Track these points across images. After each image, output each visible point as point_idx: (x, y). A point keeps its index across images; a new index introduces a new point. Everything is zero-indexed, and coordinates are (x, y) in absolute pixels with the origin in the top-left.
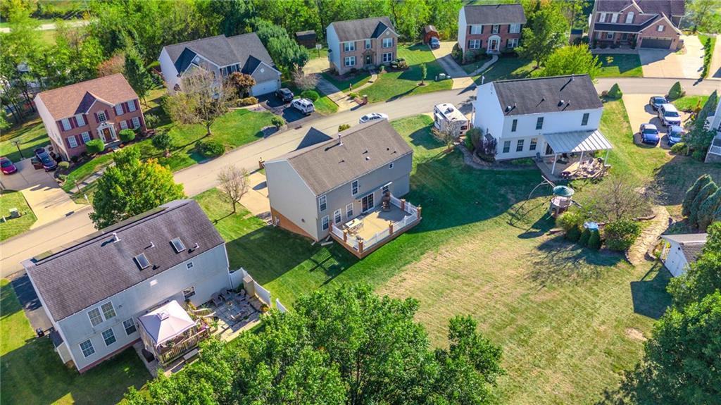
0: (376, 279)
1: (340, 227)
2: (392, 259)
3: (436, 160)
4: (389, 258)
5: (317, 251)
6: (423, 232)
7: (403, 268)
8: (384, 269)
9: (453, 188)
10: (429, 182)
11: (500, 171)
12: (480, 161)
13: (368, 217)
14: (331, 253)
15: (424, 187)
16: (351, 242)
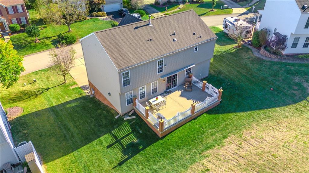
0: (175, 164)
1: (144, 104)
2: (192, 141)
3: (228, 53)
4: (189, 139)
5: (119, 125)
6: (224, 113)
7: (205, 153)
8: (184, 152)
9: (246, 74)
10: (224, 69)
11: (289, 63)
12: (268, 54)
13: (171, 95)
14: (132, 128)
15: (220, 72)
16: (152, 120)
